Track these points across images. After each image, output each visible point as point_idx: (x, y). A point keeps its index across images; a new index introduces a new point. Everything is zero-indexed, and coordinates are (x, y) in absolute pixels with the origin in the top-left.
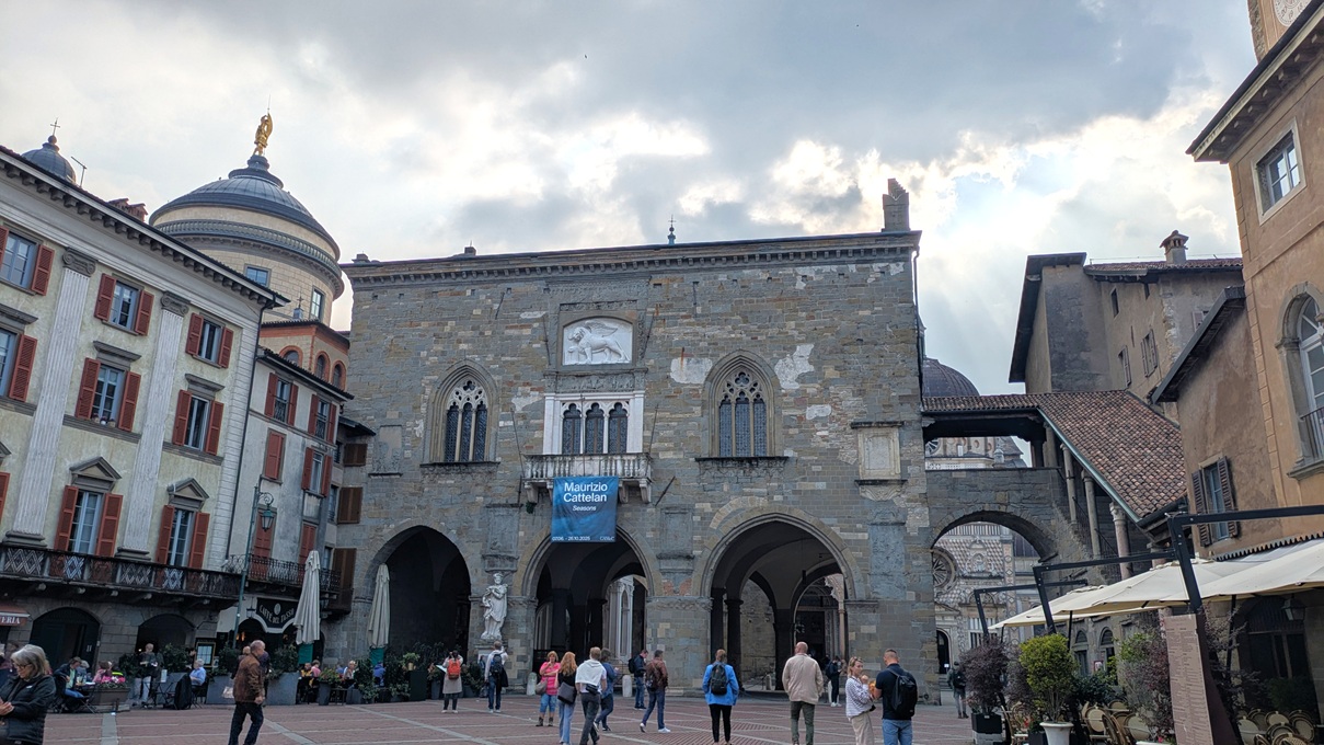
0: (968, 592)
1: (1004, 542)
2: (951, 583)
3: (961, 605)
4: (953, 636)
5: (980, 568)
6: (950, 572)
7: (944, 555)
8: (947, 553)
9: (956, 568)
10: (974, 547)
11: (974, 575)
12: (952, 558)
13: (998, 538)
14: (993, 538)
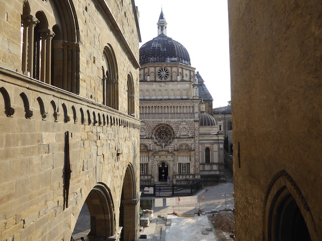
0: (178, 144)
1: (195, 121)
2: (171, 140)
3: (175, 150)
4: (171, 164)
5: (185, 133)
6: (171, 135)
7: (169, 127)
8: (170, 126)
9: (174, 133)
10: (182, 123)
11: (181, 137)
12: (172, 129)
13: (193, 119)
14: (191, 119)
